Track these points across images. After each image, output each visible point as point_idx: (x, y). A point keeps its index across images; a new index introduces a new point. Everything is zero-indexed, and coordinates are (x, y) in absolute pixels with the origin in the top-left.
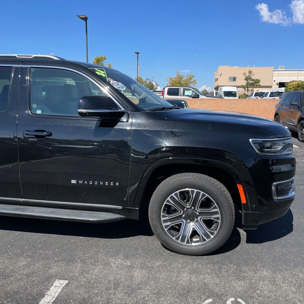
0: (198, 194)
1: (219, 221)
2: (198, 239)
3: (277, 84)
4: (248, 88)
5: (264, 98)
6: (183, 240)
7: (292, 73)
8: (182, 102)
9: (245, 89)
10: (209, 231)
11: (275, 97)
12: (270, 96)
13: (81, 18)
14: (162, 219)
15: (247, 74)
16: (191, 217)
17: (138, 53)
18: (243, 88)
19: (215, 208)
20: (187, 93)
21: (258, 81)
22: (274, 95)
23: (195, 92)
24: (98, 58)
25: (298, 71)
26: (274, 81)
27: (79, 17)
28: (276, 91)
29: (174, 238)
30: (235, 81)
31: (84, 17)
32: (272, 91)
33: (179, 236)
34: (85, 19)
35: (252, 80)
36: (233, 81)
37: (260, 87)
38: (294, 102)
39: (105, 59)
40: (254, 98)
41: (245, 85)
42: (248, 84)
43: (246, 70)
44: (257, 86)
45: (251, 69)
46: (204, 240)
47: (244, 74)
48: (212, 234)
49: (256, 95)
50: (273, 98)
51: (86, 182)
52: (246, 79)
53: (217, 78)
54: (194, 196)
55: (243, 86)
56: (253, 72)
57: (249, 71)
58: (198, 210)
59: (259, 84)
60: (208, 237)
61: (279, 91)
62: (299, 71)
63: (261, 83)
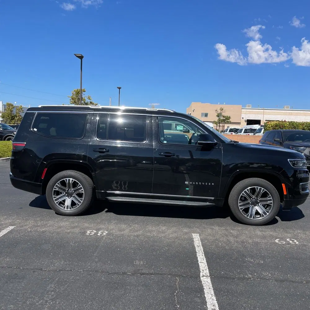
0: (260, 189)
1: (272, 205)
2: (259, 216)
3: (245, 121)
4: (219, 123)
5: (239, 134)
6: (251, 217)
7: (258, 112)
8: (186, 136)
9: (217, 125)
10: (266, 211)
11: (249, 134)
12: (244, 132)
13: (77, 57)
14: (239, 204)
15: (219, 111)
16: (255, 203)
17: (120, 88)
18: (215, 124)
19: (270, 197)
20: (178, 128)
21: (228, 118)
22: (247, 132)
23: (185, 127)
24: (78, 90)
25: (263, 109)
26: (243, 118)
27: (76, 56)
28: (250, 128)
29: (246, 216)
30: (207, 117)
31: (80, 55)
32: (246, 128)
33: (249, 215)
34: (81, 57)
35: (224, 117)
36: (205, 117)
37: (231, 123)
38: (276, 139)
39: (84, 91)
40: (229, 134)
41: (217, 121)
42: (220, 120)
43: (218, 107)
44: (228, 122)
45: (222, 106)
46: (263, 216)
47: (216, 110)
48: (268, 212)
49: (231, 130)
50: (247, 134)
51: (194, 183)
52: (218, 116)
53: (190, 114)
54: (258, 191)
55: (215, 122)
56: (224, 109)
57: (221, 108)
58: (259, 199)
59: (230, 121)
60: (265, 214)
61: (252, 128)
62: (265, 109)
63: (231, 120)
